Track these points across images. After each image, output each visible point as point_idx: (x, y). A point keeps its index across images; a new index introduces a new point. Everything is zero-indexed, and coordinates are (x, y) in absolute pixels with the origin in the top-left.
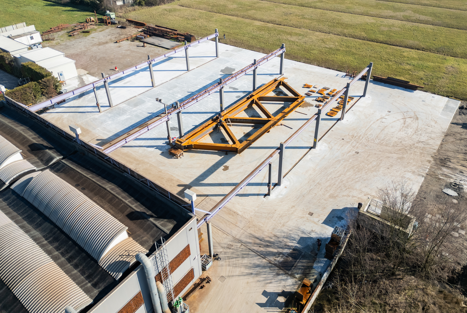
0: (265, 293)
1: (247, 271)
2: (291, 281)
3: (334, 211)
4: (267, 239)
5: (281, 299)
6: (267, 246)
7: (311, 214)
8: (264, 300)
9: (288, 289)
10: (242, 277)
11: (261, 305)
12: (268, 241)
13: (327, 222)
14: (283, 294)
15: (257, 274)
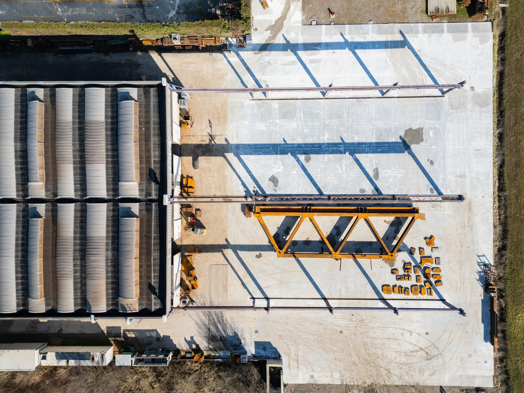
0: (192, 338)
1: (198, 321)
2: (206, 344)
3: (269, 343)
5: (194, 346)
7: (256, 332)
8: (189, 339)
9: (200, 346)
10: (193, 322)
11: (185, 340)
12: (223, 320)
13: (258, 344)
14: (197, 346)
15: (200, 328)
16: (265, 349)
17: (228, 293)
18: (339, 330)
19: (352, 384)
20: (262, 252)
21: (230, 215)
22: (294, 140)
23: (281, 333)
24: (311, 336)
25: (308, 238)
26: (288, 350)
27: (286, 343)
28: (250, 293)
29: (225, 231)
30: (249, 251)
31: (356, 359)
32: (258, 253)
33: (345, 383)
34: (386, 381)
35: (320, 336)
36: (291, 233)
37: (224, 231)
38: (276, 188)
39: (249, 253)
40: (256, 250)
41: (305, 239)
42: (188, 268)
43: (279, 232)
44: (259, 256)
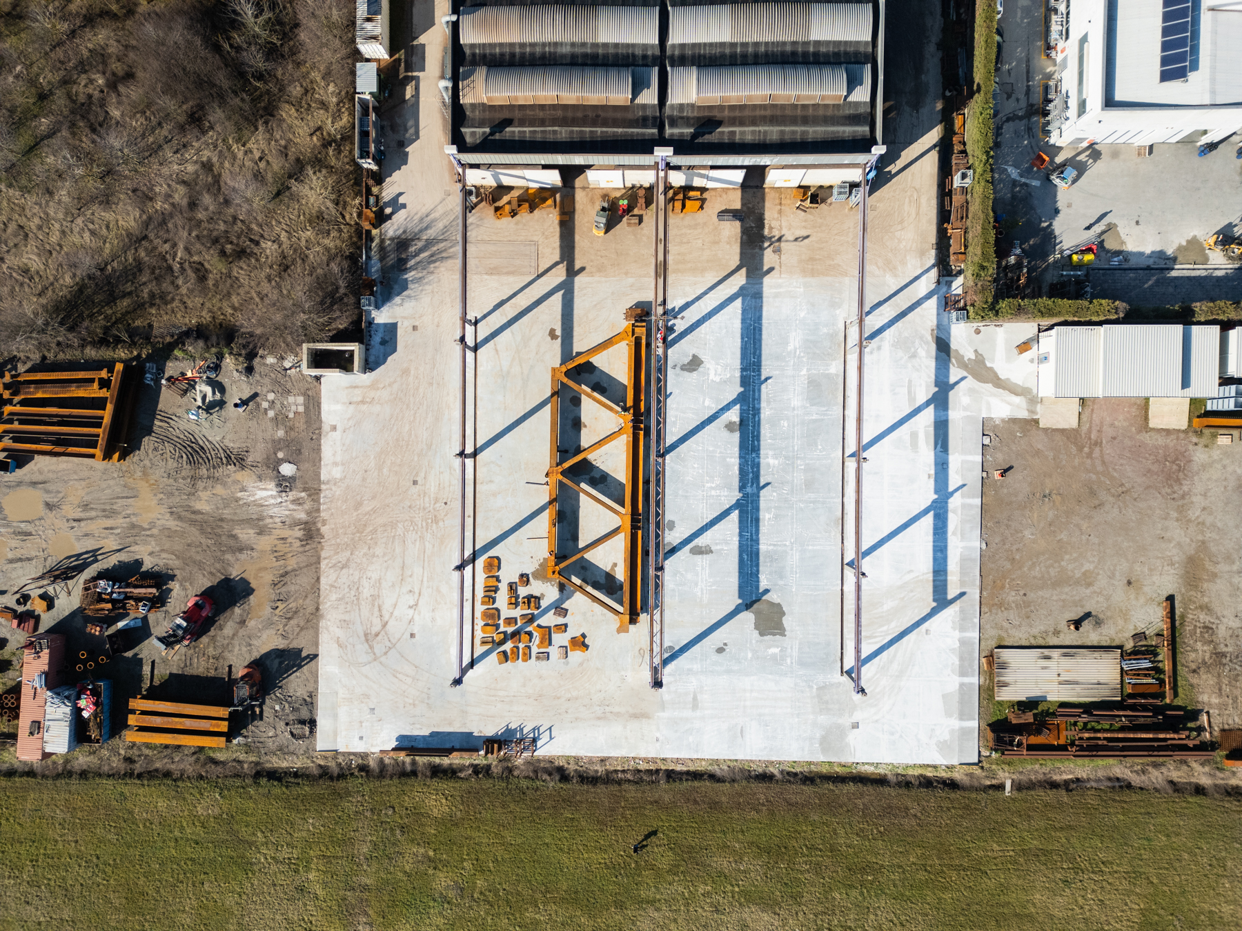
0: (404, 206)
1: (432, 216)
2: (391, 233)
3: (395, 350)
4: (437, 264)
5: (388, 211)
6: (432, 256)
7: (415, 328)
8: (401, 200)
9: (388, 224)
10: (432, 207)
11: (400, 194)
12: (434, 262)
13: (392, 329)
14: (389, 217)
15: (421, 220)
16: (383, 342)
17: (486, 277)
18: (419, 479)
19: (322, 501)
20: (559, 339)
21: (631, 280)
22: (768, 402)
23: (412, 372)
24: (407, 428)
25: (585, 426)
26: (382, 386)
27: (395, 382)
28: (485, 316)
29: (599, 270)
30: (563, 315)
31: (367, 507)
32: (558, 332)
33: (323, 487)
34: (326, 561)
35: (408, 445)
36: (595, 394)
37: (601, 269)
38: (678, 368)
39: (559, 317)
40: (563, 329)
41: (583, 419)
42: (533, 200)
43: (597, 373)
44: (552, 334)
